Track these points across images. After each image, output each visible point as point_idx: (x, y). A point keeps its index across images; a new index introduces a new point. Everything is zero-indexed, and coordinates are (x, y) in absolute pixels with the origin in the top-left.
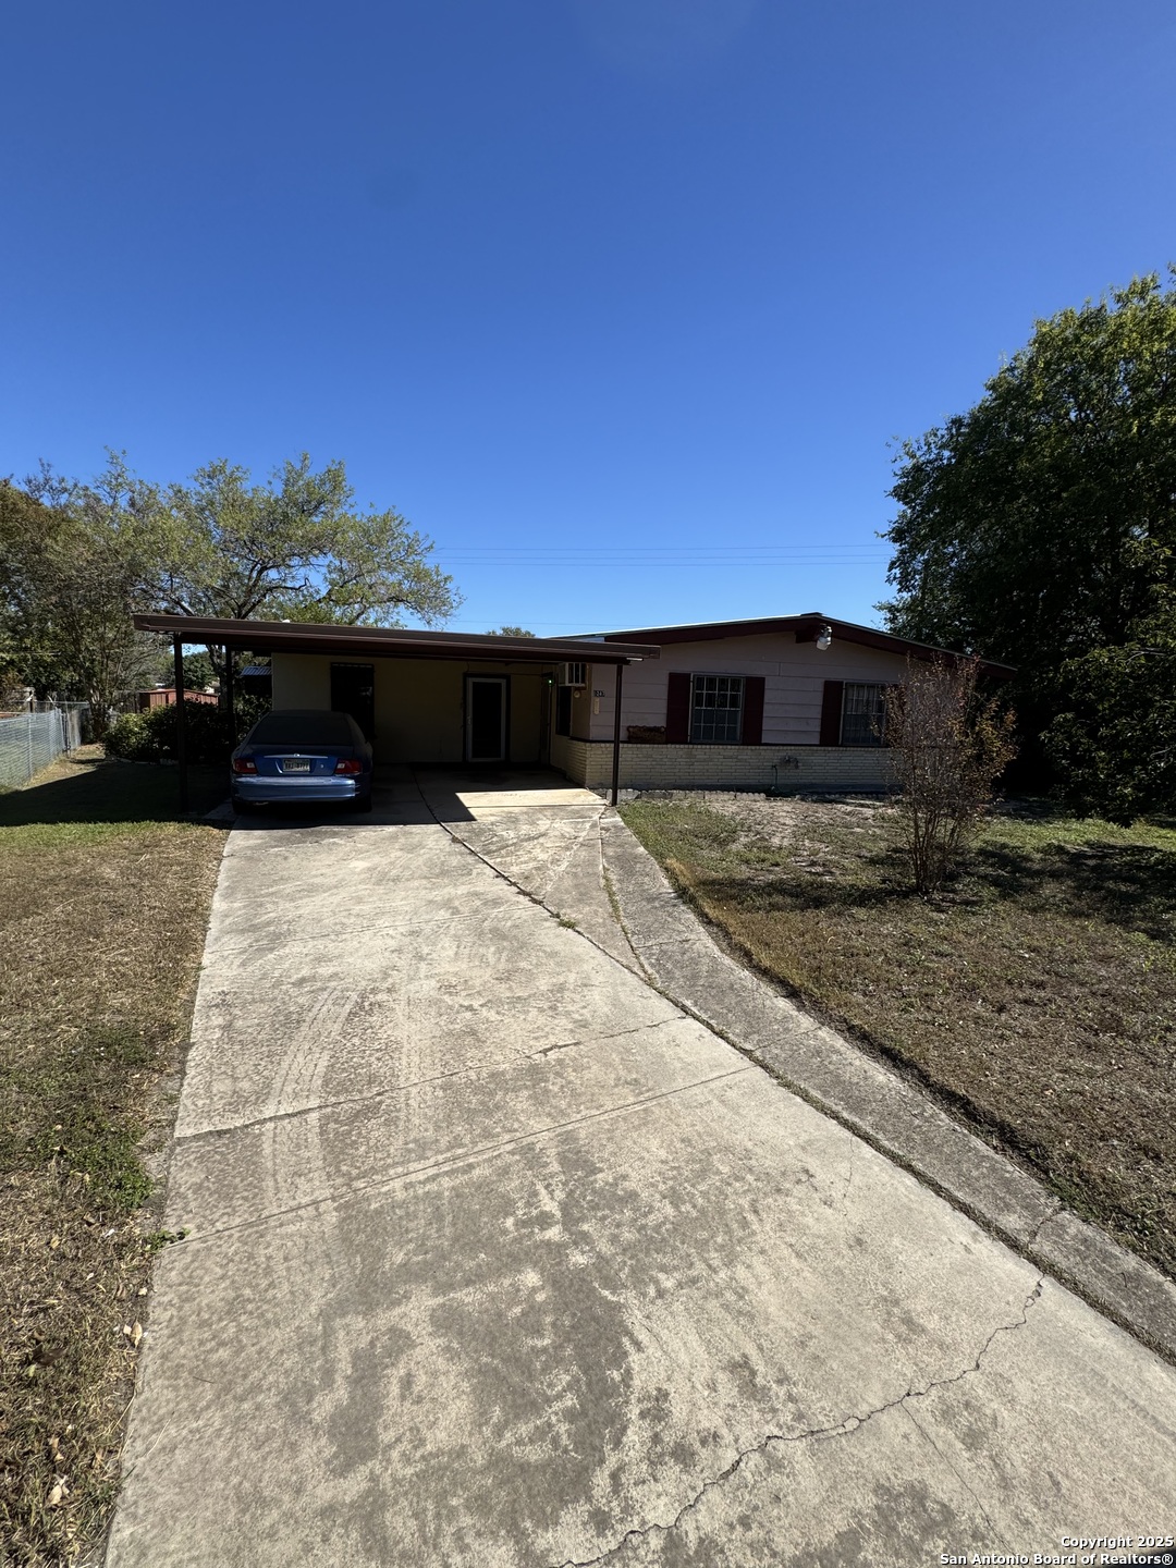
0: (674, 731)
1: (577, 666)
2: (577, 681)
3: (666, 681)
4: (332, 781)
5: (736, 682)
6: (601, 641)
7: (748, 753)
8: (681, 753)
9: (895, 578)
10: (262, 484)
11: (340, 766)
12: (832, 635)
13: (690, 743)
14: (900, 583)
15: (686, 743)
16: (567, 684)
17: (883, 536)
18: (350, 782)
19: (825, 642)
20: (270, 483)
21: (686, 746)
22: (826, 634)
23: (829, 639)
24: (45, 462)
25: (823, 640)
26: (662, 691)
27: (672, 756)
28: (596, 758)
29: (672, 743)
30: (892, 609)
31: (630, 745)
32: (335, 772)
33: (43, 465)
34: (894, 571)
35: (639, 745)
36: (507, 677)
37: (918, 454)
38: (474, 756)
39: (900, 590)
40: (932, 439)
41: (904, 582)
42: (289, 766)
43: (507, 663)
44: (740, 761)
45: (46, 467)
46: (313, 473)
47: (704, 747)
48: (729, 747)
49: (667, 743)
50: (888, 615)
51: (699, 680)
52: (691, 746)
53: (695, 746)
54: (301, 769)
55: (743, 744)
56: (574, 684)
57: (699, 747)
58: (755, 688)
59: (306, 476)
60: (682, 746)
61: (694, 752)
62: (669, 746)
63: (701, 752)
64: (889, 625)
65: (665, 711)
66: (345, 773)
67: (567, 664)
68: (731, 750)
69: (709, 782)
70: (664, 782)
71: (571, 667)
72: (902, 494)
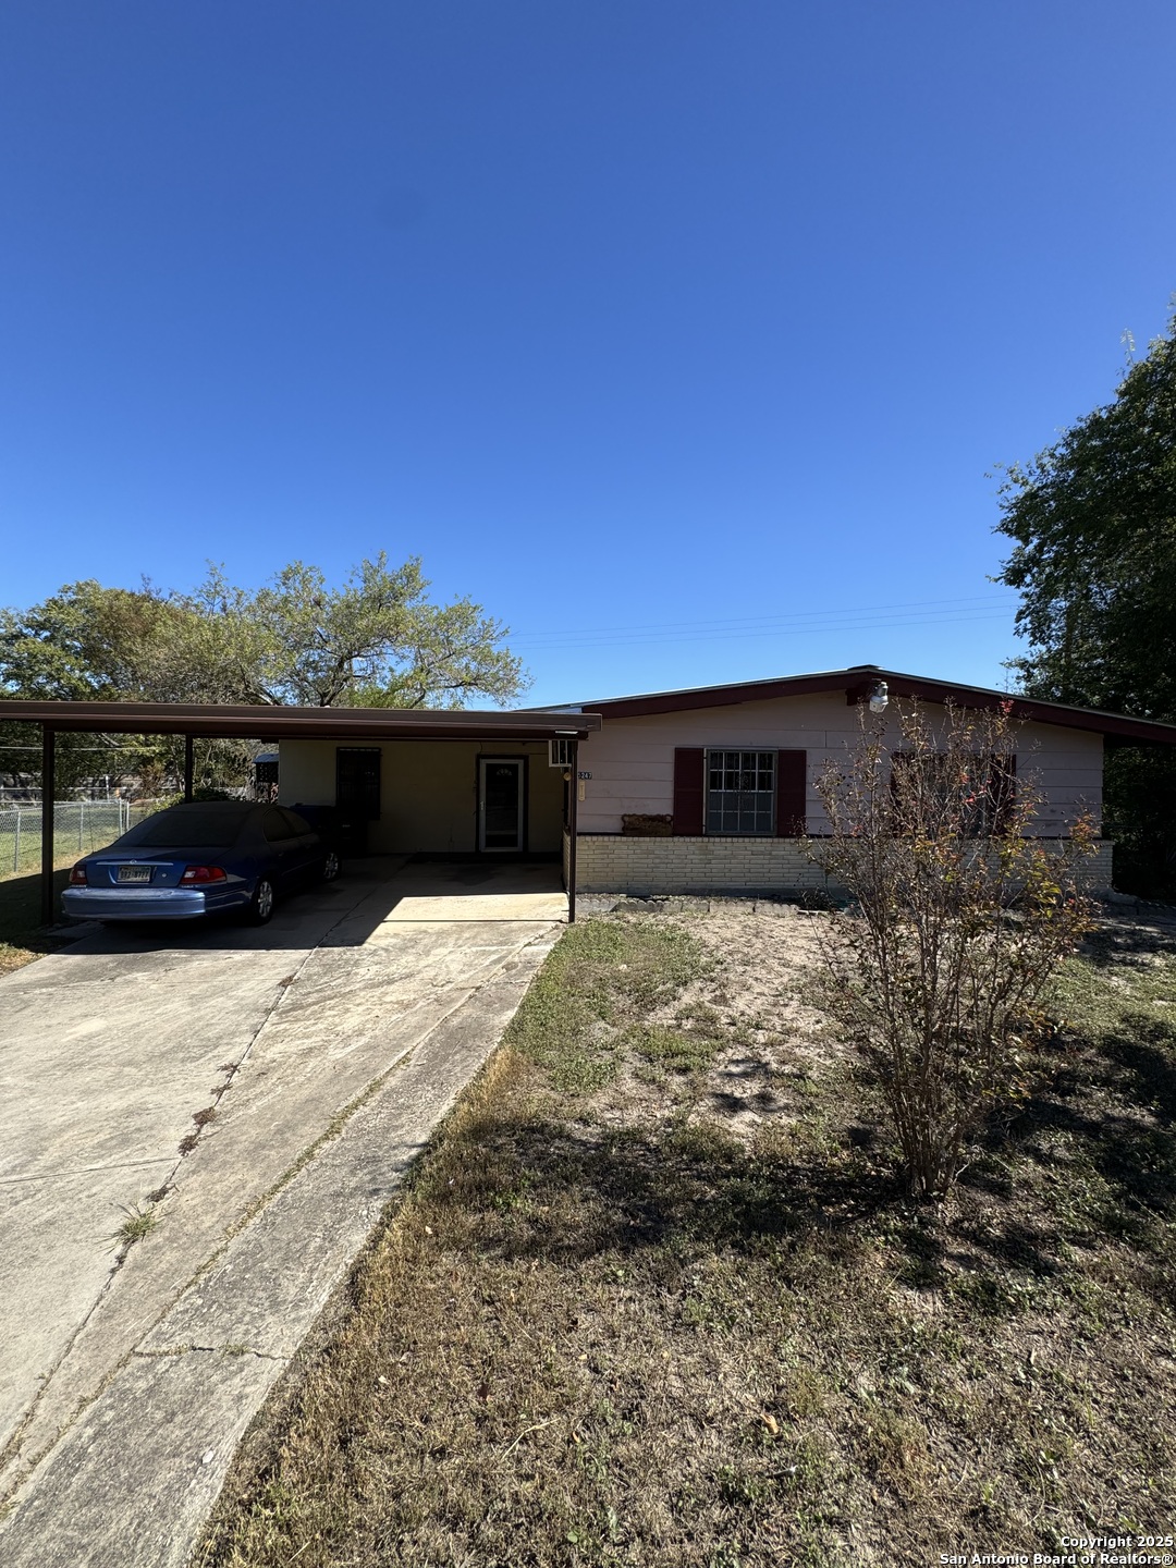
0: (685, 820)
1: (562, 743)
2: (564, 762)
3: (670, 758)
4: (174, 893)
5: (766, 759)
6: (578, 712)
7: (784, 848)
8: (692, 848)
9: (1025, 630)
10: (339, 584)
11: (189, 875)
12: (889, 693)
13: (706, 836)
14: (1033, 634)
15: (701, 835)
16: (551, 765)
17: (996, 580)
18: (201, 895)
19: (881, 701)
20: (351, 581)
21: (700, 839)
22: (880, 692)
23: (886, 698)
24: (146, 576)
25: (876, 700)
26: (666, 771)
27: (682, 853)
28: (587, 855)
29: (682, 836)
30: (1023, 665)
31: (624, 839)
32: (181, 883)
33: (144, 579)
34: (1023, 622)
35: (636, 839)
36: (525, 758)
37: (1031, 480)
38: (488, 845)
39: (1032, 643)
40: (1046, 460)
41: (1039, 633)
42: (125, 875)
43: (524, 743)
44: (776, 857)
45: (146, 580)
46: (389, 570)
47: (723, 840)
48: (758, 840)
49: (674, 835)
50: (1022, 673)
51: (715, 756)
52: (706, 839)
53: (712, 839)
54: (139, 879)
55: (779, 836)
56: (559, 765)
57: (717, 840)
58: (793, 764)
59: (382, 572)
60: (693, 839)
61: (711, 847)
62: (676, 839)
63: (720, 846)
64: (1023, 684)
65: (672, 796)
66: (196, 883)
67: (550, 742)
68: (762, 844)
69: (732, 885)
70: (670, 885)
71: (555, 746)
72: (1017, 527)
